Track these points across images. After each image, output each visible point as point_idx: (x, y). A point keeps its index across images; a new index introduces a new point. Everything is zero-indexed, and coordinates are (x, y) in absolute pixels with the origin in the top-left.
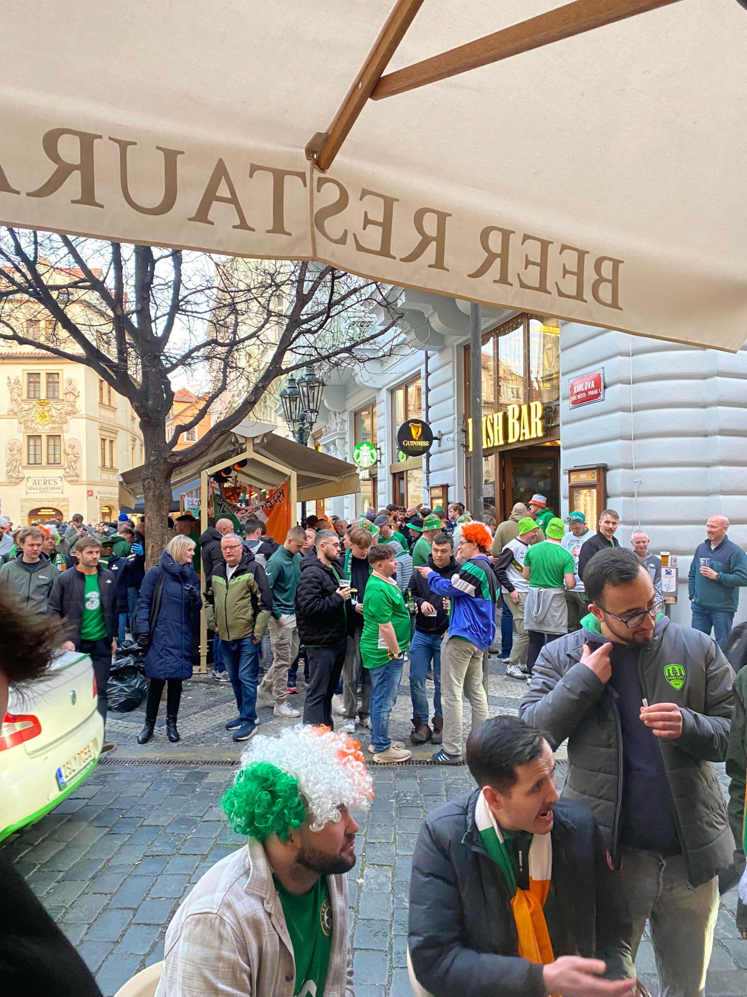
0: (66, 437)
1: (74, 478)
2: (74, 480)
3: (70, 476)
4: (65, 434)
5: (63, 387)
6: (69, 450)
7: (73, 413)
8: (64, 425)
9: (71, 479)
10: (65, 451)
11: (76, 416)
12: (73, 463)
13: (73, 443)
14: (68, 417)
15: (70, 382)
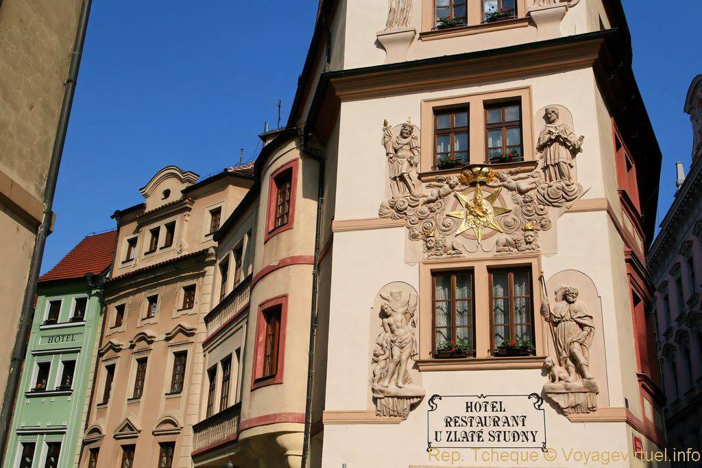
0: (547, 268)
1: (581, 399)
2: (582, 404)
3: (568, 391)
4: (543, 259)
5: (534, 130)
8: (541, 233)
11: (574, 204)
12: (576, 349)
13: (570, 285)
14: (551, 211)
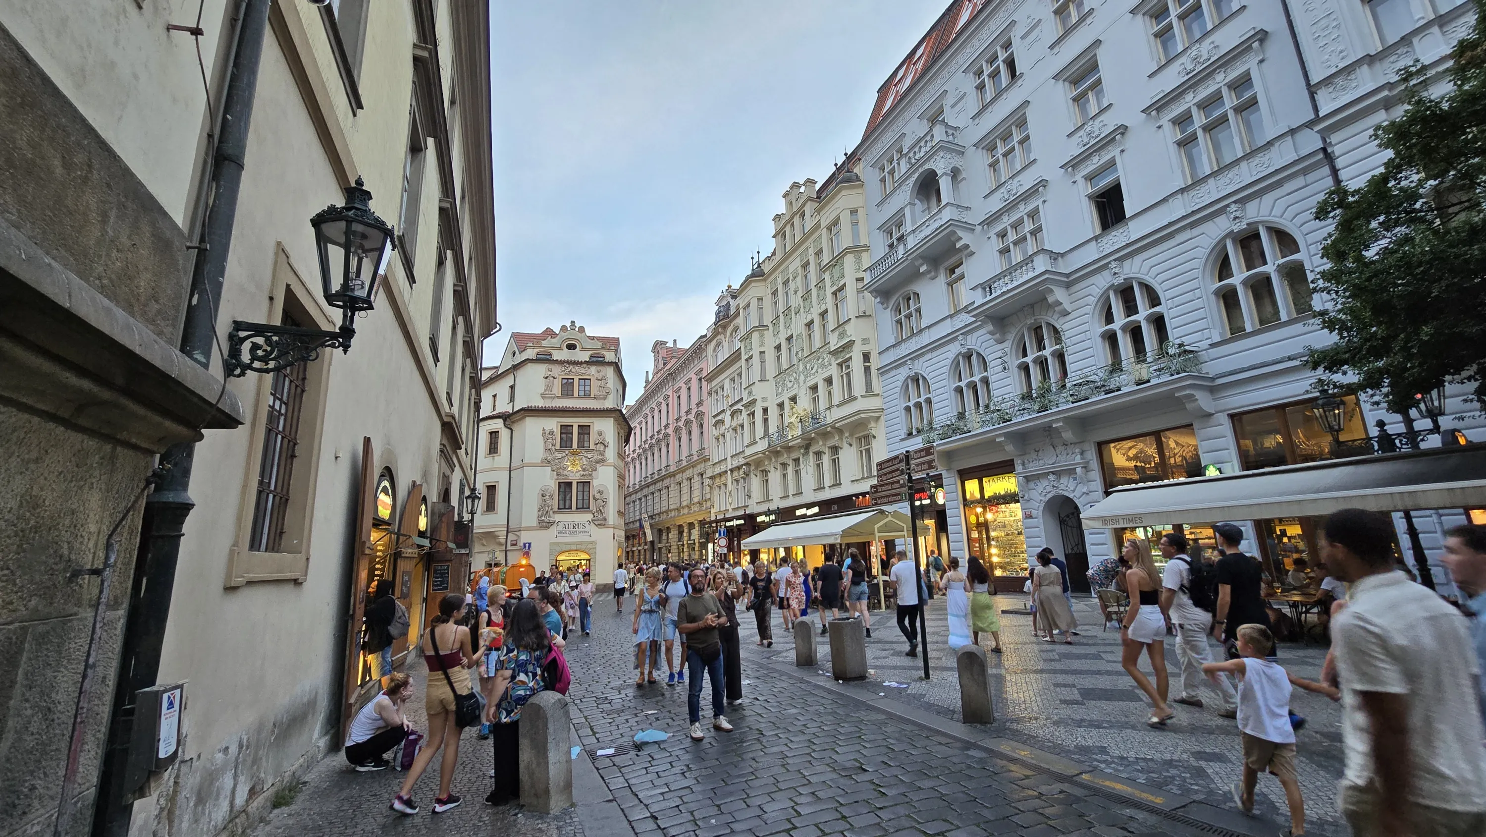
0: (595, 483)
2: (602, 523)
3: (598, 520)
4: (594, 481)
5: (594, 437)
6: (598, 496)
7: (602, 461)
8: (593, 473)
9: (599, 522)
10: (594, 496)
11: (605, 464)
12: (600, 508)
13: (601, 489)
14: (598, 466)
15: (600, 434)
